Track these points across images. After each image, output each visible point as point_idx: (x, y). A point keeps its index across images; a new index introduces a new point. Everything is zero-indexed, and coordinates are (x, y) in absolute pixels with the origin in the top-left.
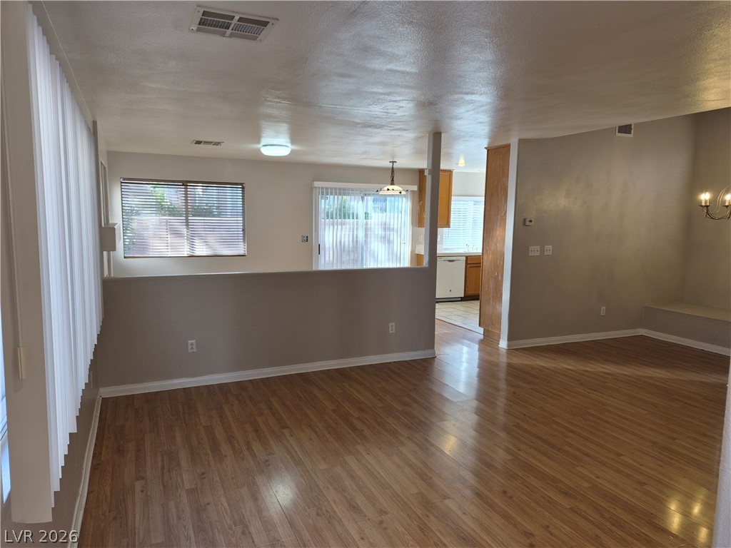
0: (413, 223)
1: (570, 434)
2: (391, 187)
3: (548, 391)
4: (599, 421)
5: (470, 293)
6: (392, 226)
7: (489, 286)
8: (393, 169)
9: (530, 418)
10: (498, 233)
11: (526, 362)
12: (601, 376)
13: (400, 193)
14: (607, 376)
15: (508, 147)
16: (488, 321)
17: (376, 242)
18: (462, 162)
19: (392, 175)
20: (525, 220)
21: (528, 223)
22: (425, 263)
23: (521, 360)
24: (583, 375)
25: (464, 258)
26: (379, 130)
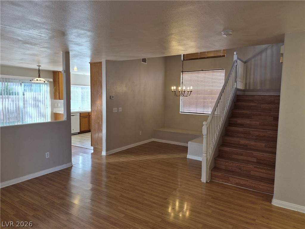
0: (51, 98)
1: (145, 194)
2: (39, 79)
3: (129, 173)
4: (152, 184)
5: (83, 130)
6: (39, 99)
7: (95, 127)
8: (39, 70)
9: (126, 190)
10: (98, 102)
11: (116, 161)
12: (146, 161)
13: (44, 82)
14: (148, 161)
15: (101, 63)
16: (95, 143)
17: (31, 108)
18: (76, 69)
19: (39, 73)
20: (110, 96)
21: (112, 98)
22: (64, 118)
23: (113, 160)
24: (139, 162)
25: (79, 114)
26: (33, 47)
